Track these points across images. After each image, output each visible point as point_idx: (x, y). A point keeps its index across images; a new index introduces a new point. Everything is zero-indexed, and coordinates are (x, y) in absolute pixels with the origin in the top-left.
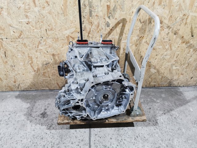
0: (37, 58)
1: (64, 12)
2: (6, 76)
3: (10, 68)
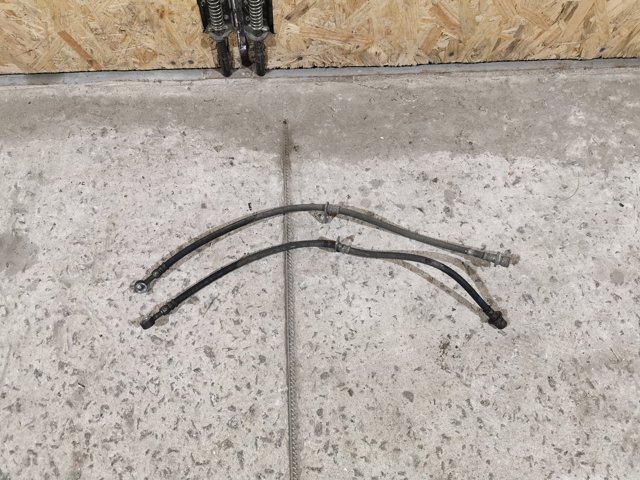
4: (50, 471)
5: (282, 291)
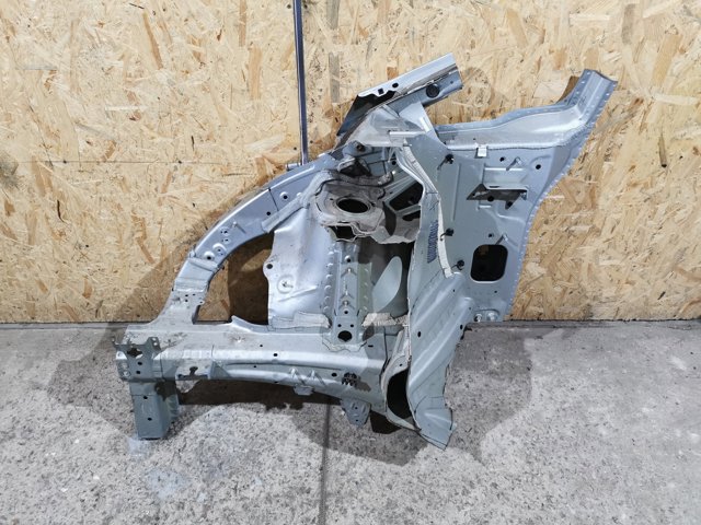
0: (160, 223)
1: (252, 87)
2: (60, 276)
3: (72, 252)
4: (190, 513)
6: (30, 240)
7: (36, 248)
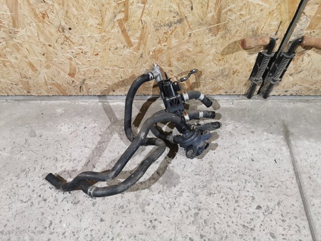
2: (47, 58)
3: (56, 35)
5: (302, 206)
6: (14, 23)
7: (22, 32)
